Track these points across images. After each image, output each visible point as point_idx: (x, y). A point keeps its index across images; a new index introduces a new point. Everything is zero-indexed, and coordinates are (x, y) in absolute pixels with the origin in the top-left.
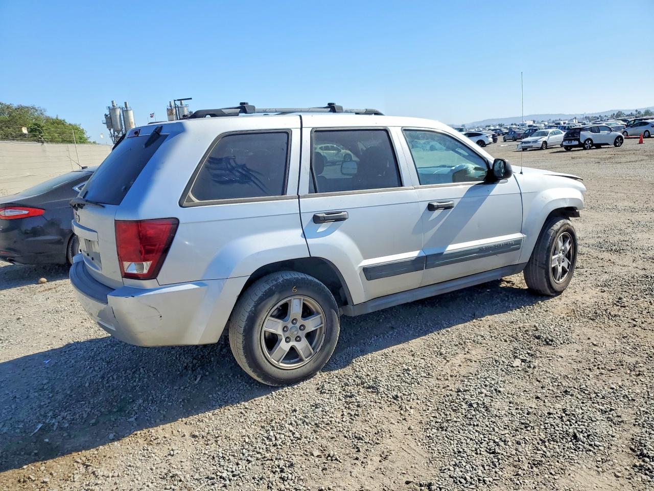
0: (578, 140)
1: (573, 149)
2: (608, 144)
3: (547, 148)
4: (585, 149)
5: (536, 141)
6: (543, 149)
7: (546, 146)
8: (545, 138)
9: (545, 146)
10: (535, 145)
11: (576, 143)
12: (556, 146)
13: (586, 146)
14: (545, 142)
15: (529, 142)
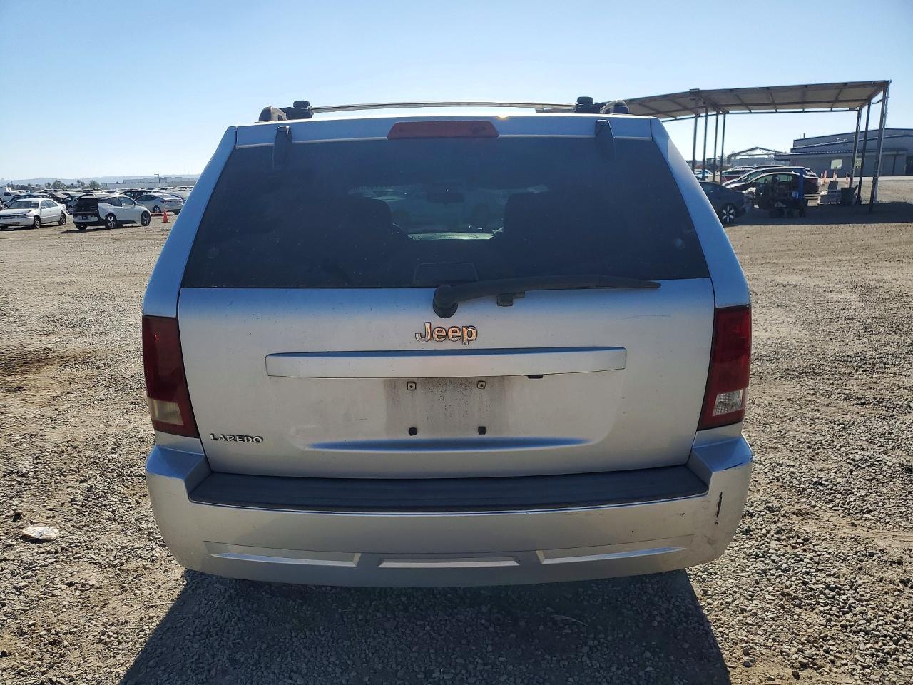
0: (97, 215)
1: (88, 228)
2: (134, 222)
3: (41, 227)
4: (108, 228)
5: (23, 216)
6: (37, 228)
7: (40, 223)
8: (35, 212)
9: (38, 223)
10: (23, 222)
11: (95, 219)
12: (52, 224)
13: (109, 224)
14: (37, 217)
15: (12, 217)
